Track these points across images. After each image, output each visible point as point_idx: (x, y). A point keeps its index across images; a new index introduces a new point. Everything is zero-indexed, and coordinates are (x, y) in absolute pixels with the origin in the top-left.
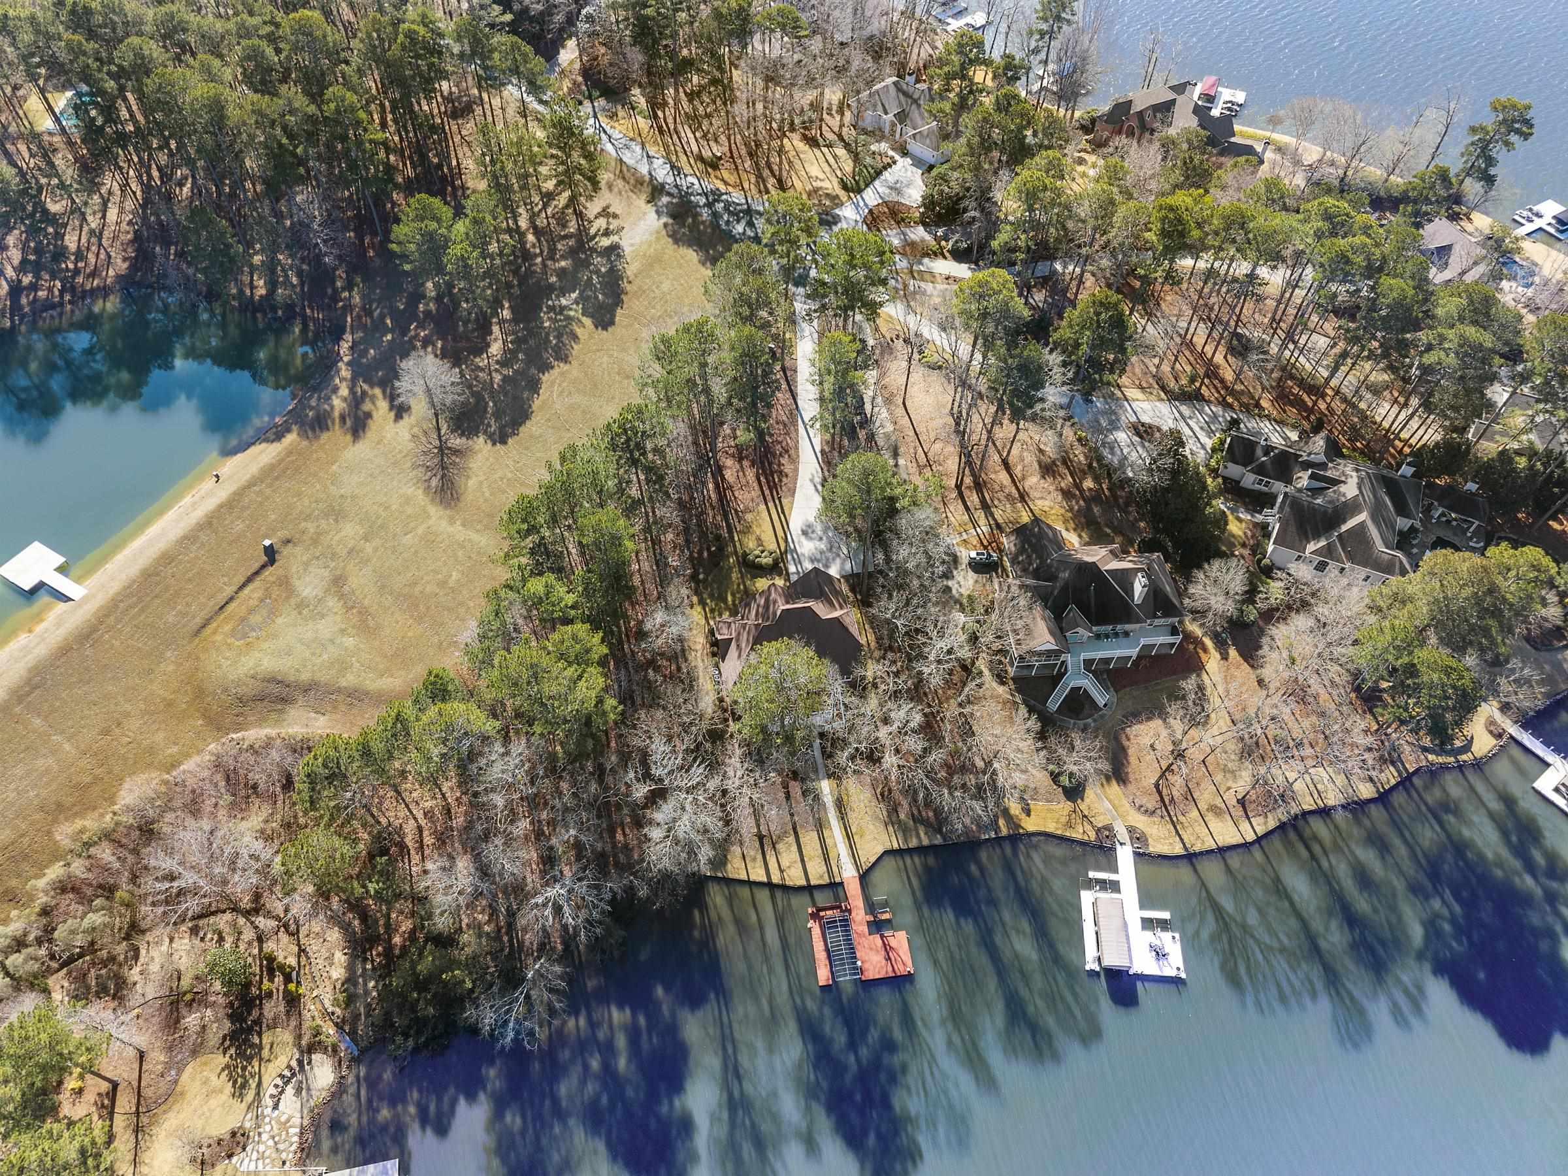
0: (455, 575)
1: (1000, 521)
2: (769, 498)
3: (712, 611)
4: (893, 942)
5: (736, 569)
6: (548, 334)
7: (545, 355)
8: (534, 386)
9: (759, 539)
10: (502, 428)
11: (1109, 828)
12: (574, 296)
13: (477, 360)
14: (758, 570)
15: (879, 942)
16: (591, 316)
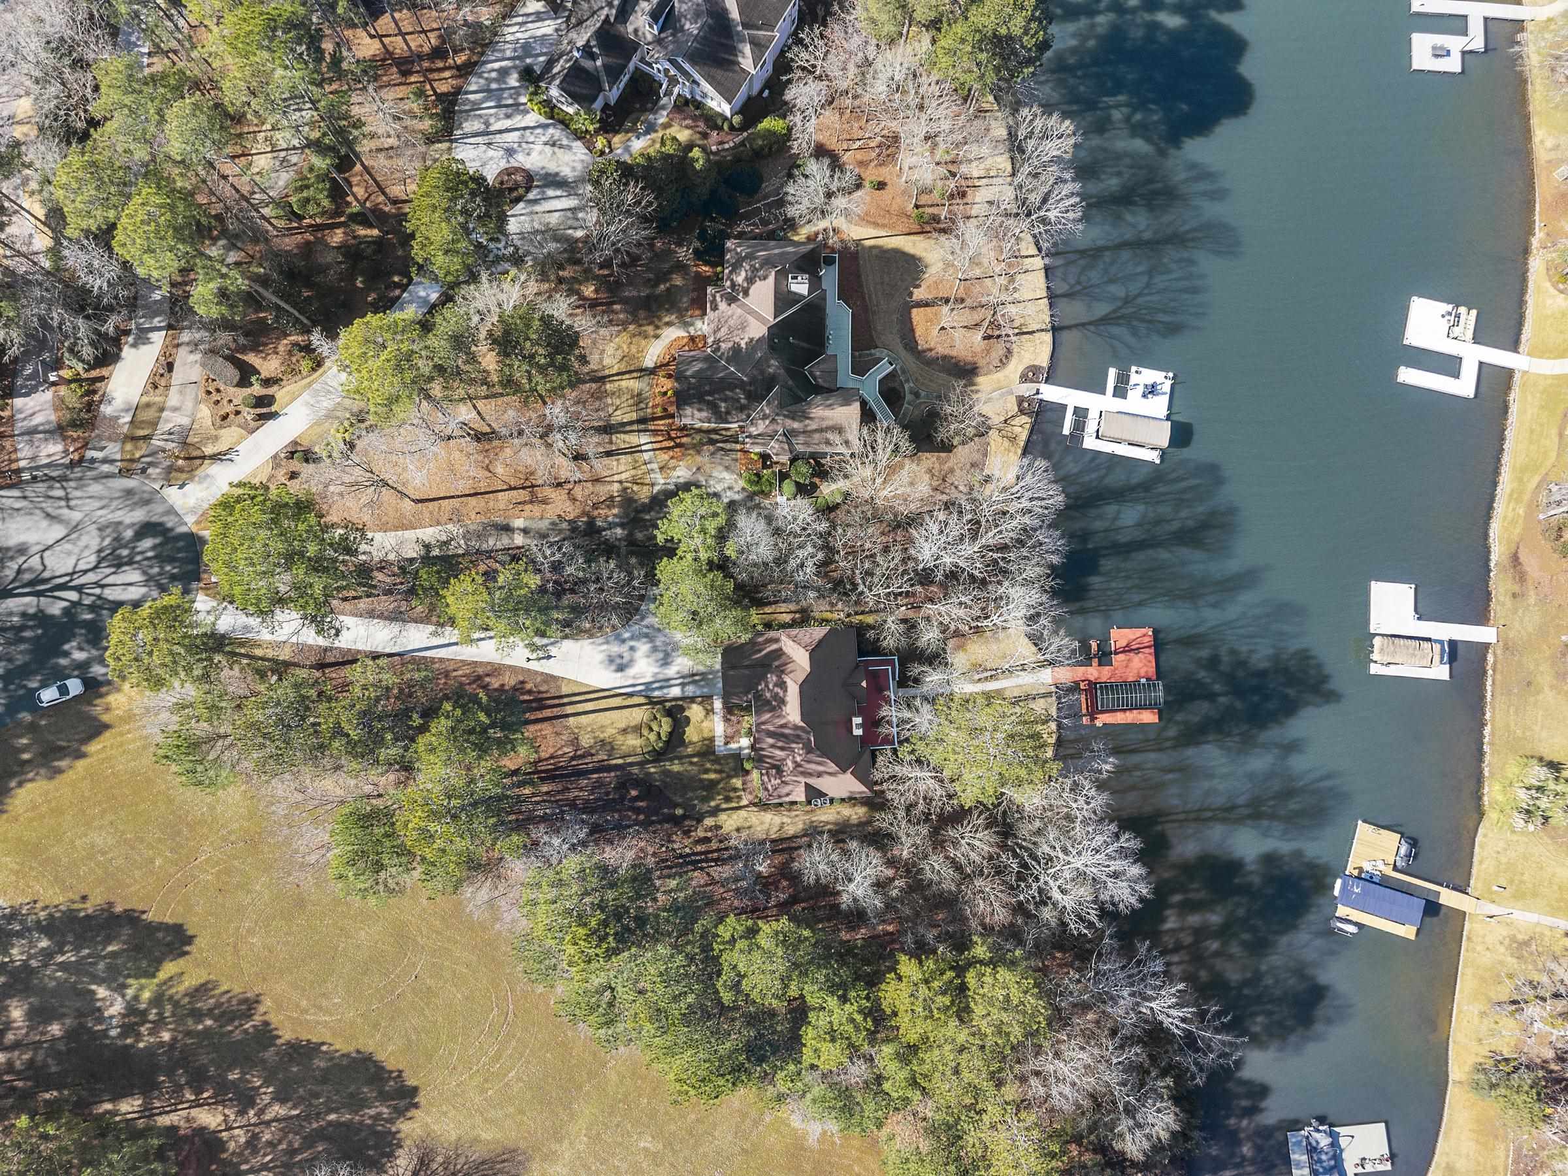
0: (646, 1143)
1: (634, 416)
2: (556, 711)
3: (728, 799)
4: (1122, 643)
5: (668, 765)
6: (188, 1034)
7: (238, 1035)
8: (302, 1051)
9: (624, 731)
10: (384, 1097)
11: (1021, 400)
12: (102, 992)
13: (232, 1145)
14: (676, 737)
15: (1121, 657)
16: (157, 963)
